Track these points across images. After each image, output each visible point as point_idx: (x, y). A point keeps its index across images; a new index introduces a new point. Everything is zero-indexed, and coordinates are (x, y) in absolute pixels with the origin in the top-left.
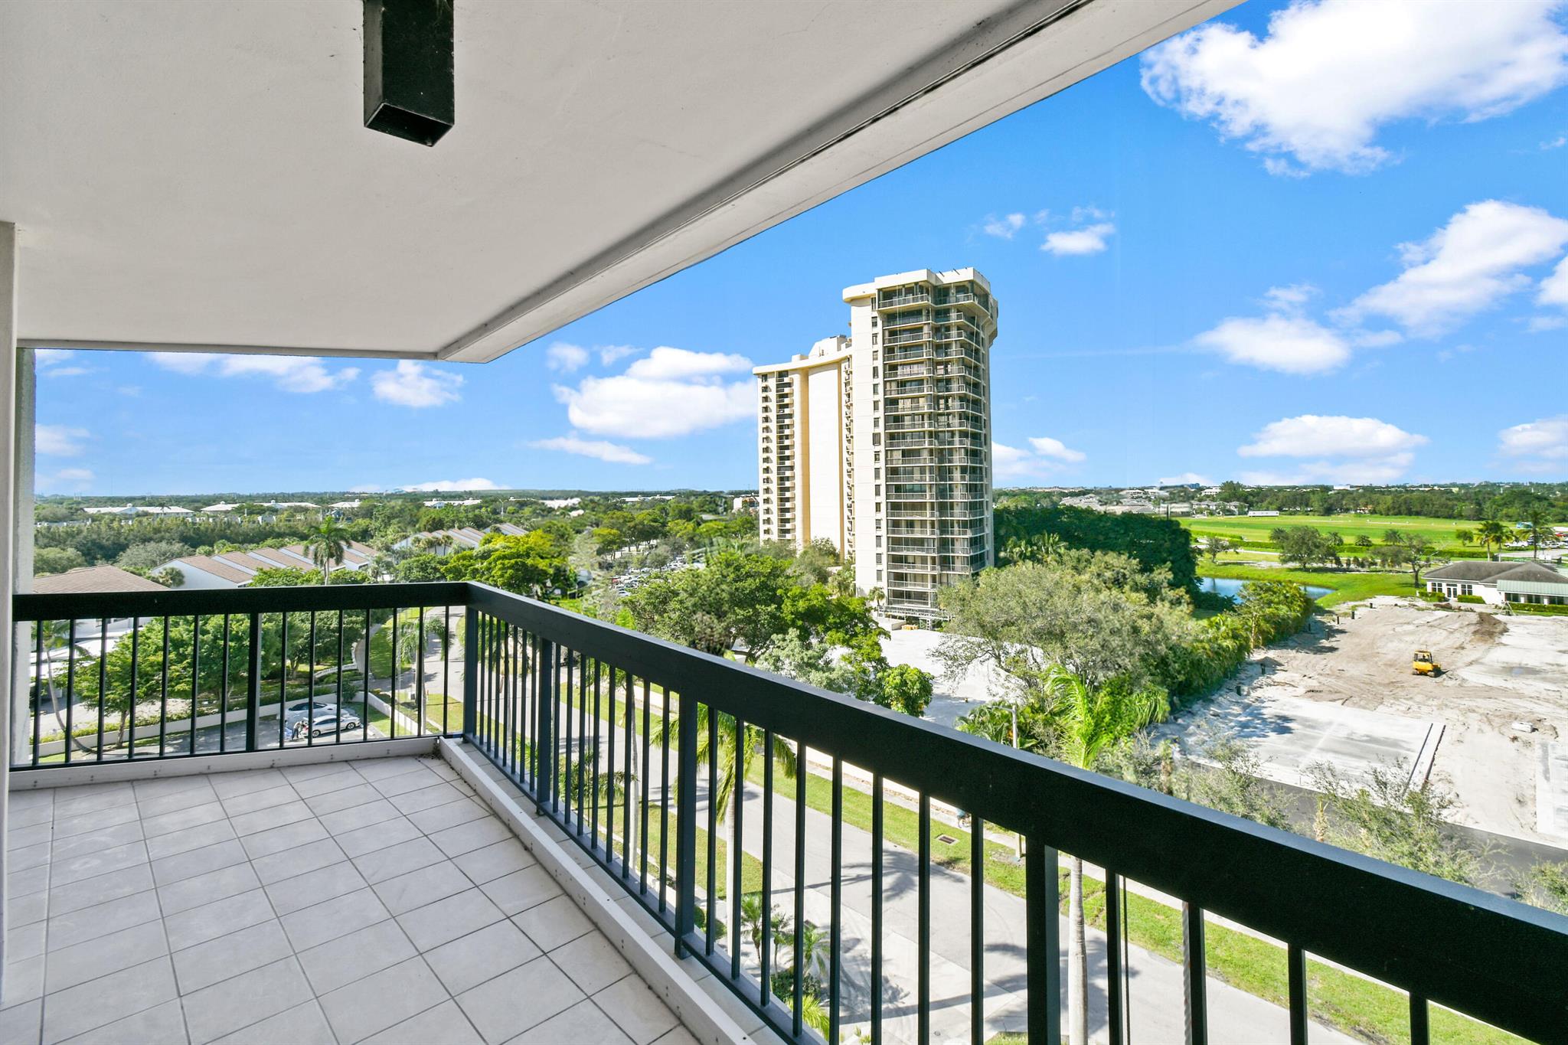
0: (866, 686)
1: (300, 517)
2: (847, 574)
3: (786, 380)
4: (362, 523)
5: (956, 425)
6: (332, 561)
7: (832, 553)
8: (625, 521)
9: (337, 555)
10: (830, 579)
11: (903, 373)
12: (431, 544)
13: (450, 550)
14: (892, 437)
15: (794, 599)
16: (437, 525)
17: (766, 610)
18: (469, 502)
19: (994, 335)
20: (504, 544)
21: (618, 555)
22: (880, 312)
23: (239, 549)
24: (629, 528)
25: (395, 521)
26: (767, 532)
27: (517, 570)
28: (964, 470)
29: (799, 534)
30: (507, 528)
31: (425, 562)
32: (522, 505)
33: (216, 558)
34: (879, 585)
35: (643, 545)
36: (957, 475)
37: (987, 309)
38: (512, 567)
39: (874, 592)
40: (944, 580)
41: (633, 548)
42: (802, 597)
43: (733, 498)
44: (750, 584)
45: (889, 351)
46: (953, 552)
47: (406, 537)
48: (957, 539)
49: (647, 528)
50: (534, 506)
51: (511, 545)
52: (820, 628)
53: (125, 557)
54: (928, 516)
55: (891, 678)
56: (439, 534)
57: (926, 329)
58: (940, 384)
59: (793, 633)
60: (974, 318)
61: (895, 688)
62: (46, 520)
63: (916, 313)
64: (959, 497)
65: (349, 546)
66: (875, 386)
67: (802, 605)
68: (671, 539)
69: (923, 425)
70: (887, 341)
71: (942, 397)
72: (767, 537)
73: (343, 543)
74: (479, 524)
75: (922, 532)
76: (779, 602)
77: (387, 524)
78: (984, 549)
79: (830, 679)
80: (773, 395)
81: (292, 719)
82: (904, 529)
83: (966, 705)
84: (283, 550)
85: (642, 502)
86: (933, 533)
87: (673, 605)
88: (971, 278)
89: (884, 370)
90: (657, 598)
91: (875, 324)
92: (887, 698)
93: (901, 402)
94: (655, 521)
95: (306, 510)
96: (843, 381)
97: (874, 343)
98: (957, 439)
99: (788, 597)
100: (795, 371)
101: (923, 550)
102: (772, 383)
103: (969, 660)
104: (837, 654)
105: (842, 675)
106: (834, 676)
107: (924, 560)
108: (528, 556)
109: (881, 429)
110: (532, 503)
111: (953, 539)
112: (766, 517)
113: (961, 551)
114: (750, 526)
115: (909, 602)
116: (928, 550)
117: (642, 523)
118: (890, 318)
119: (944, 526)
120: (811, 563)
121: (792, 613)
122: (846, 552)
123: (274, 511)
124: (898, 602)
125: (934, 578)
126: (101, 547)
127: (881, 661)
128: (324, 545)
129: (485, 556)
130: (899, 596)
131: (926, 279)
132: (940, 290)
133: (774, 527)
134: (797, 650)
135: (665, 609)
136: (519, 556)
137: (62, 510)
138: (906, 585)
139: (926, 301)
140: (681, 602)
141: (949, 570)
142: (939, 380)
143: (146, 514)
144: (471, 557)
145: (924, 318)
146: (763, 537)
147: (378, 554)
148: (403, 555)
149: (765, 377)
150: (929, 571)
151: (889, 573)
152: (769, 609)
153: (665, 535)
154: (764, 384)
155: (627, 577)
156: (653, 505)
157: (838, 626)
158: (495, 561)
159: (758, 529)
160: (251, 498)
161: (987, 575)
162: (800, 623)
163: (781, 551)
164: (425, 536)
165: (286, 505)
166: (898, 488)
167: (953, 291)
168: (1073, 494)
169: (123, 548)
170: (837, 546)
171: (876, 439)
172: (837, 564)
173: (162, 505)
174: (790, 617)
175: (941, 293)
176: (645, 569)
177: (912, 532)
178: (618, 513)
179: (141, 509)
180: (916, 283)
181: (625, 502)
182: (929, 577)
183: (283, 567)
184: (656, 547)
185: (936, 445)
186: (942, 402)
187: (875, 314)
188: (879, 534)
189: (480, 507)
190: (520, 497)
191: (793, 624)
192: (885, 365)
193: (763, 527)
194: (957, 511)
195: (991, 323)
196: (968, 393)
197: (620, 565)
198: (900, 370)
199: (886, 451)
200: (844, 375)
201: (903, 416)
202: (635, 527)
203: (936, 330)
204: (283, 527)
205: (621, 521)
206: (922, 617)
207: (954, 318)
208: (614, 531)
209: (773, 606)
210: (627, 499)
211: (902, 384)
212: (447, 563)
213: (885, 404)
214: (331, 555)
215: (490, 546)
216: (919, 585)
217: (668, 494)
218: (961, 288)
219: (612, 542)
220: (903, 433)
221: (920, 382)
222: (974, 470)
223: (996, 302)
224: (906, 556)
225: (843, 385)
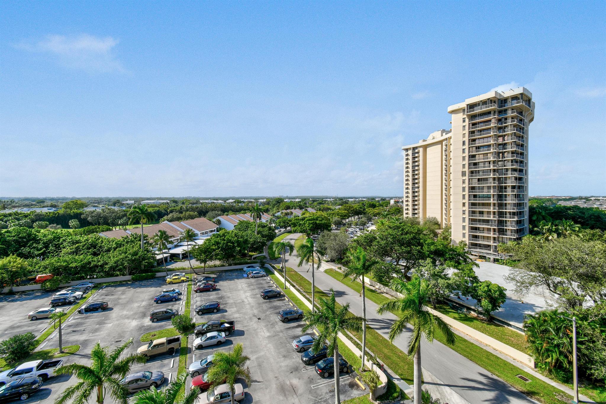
0: (467, 289)
1: (250, 204)
2: (447, 234)
3: (416, 151)
4: (267, 206)
5: (509, 166)
6: (258, 219)
7: (437, 224)
8: (350, 208)
9: (259, 217)
10: (439, 236)
11: (478, 143)
12: (287, 214)
13: (292, 217)
14: (472, 172)
15: (428, 245)
16: (288, 208)
17: (415, 249)
18: (297, 200)
19: (532, 120)
20: (309, 215)
21: (347, 220)
22: (467, 115)
23: (234, 214)
24: (352, 211)
25: (276, 206)
26: (407, 214)
27: (313, 225)
28: (513, 187)
29: (421, 215)
30: (310, 209)
31: (285, 220)
32: (314, 201)
33: (229, 216)
34: (464, 240)
35: (356, 217)
36: (509, 190)
37: (530, 107)
38: (312, 224)
39: (461, 243)
40: (500, 239)
41: (353, 218)
42: (432, 245)
43: (390, 200)
44: (408, 237)
45: (472, 133)
46: (506, 227)
47: (279, 212)
48: (508, 221)
49: (358, 211)
50: (318, 202)
51: (312, 216)
52: (442, 259)
53: (207, 215)
54: (492, 209)
55: (482, 287)
56: (289, 211)
57: (493, 121)
58: (499, 146)
59: (429, 260)
60: (522, 112)
61: (484, 292)
62: (191, 204)
63: (488, 113)
64: (510, 201)
65: (263, 214)
66: (464, 149)
67: (432, 248)
68: (367, 215)
69: (489, 167)
70: (470, 128)
71: (501, 153)
72: (407, 216)
73: (261, 214)
74: (301, 208)
75: (488, 217)
76: (422, 245)
77: (273, 207)
78: (524, 226)
79: (449, 283)
80: (410, 157)
81: (247, 271)
82: (478, 215)
83: (522, 304)
84: (245, 215)
85: (355, 201)
86: (494, 217)
87: (375, 243)
88: (521, 92)
89: (469, 142)
90: (368, 240)
91: (464, 121)
92: (479, 296)
93: (477, 156)
94: (361, 208)
95: (251, 202)
96: (444, 149)
97: (464, 130)
98: (509, 172)
99: (425, 244)
100: (420, 147)
101: (488, 225)
102: (410, 152)
103: (531, 284)
104: (451, 272)
105: (455, 282)
106: (450, 282)
107: (489, 230)
108: (317, 220)
109: (466, 169)
110: (317, 201)
111: (506, 221)
112: (406, 207)
113: (511, 227)
114: (399, 211)
115: (480, 249)
116: (491, 226)
117: (356, 209)
118: (472, 117)
119: (501, 214)
120: (429, 228)
121: (428, 251)
122: (444, 224)
123: (244, 202)
124: (474, 248)
125: (494, 238)
126: (203, 212)
127: (475, 278)
128: (256, 214)
129: (303, 219)
130: (475, 245)
131: (494, 96)
132: (502, 101)
133: (410, 212)
134: (431, 268)
135: (371, 245)
136: (314, 220)
137: (195, 201)
138: (479, 241)
139: (494, 107)
140: (378, 242)
141: (504, 235)
142: (500, 145)
143: (213, 202)
144: (299, 219)
145: (492, 115)
146: (405, 216)
147: (271, 217)
148: (278, 218)
149: (407, 150)
150: (492, 235)
151: (469, 235)
152: (418, 248)
153: (365, 214)
154: (407, 153)
155: (351, 229)
156: (359, 202)
157: (451, 259)
158: (306, 221)
159: (403, 212)
160: (238, 198)
161: (527, 239)
162: (432, 256)
163: (414, 222)
164: (284, 211)
165: (247, 200)
166: (475, 196)
167: (510, 100)
168: (565, 200)
169: (207, 212)
170: (439, 220)
171: (464, 174)
172: (440, 229)
173: (217, 200)
174: (427, 253)
175: (503, 101)
176: (358, 226)
177: (482, 216)
178: (347, 205)
179: (212, 201)
180: (488, 99)
181: (348, 201)
182: (492, 238)
183: (245, 220)
184: (361, 218)
185: (497, 175)
186: (501, 155)
187: (465, 116)
188: (464, 216)
189: (300, 202)
190: (313, 198)
191: (429, 256)
192: (469, 140)
193: (405, 212)
194: (508, 207)
195: (531, 114)
196: (517, 149)
197: (348, 224)
198: (477, 141)
199: (469, 179)
200: (444, 147)
201: (479, 162)
202: (353, 210)
203: (499, 120)
204: (246, 207)
205: (348, 208)
206: (487, 256)
207: (510, 114)
208: (346, 211)
209: (419, 247)
210: (349, 200)
211: (478, 148)
212: (291, 221)
213: (469, 158)
214: (258, 217)
215: (305, 216)
216: (486, 241)
217: (364, 198)
218: (515, 98)
219: (345, 216)
220: (479, 170)
221: (489, 146)
222: (519, 187)
223: (534, 103)
224: (479, 227)
225: (444, 151)
